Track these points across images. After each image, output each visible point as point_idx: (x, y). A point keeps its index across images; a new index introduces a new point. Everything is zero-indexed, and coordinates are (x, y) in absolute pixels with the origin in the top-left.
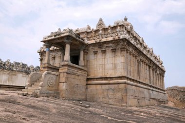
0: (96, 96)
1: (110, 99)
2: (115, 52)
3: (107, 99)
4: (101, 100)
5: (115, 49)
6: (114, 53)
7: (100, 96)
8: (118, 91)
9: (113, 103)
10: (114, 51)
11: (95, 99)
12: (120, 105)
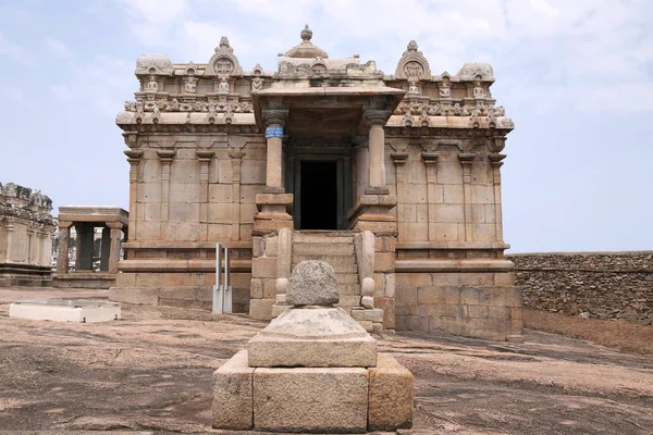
0: (417, 311)
1: (468, 319)
2: (470, 166)
3: (458, 321)
4: (438, 323)
5: (471, 159)
6: (467, 171)
7: (431, 311)
8: (495, 296)
9: (478, 333)
10: (465, 163)
11: (414, 320)
12: (503, 337)
